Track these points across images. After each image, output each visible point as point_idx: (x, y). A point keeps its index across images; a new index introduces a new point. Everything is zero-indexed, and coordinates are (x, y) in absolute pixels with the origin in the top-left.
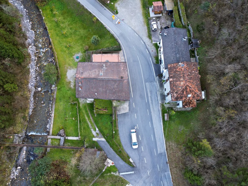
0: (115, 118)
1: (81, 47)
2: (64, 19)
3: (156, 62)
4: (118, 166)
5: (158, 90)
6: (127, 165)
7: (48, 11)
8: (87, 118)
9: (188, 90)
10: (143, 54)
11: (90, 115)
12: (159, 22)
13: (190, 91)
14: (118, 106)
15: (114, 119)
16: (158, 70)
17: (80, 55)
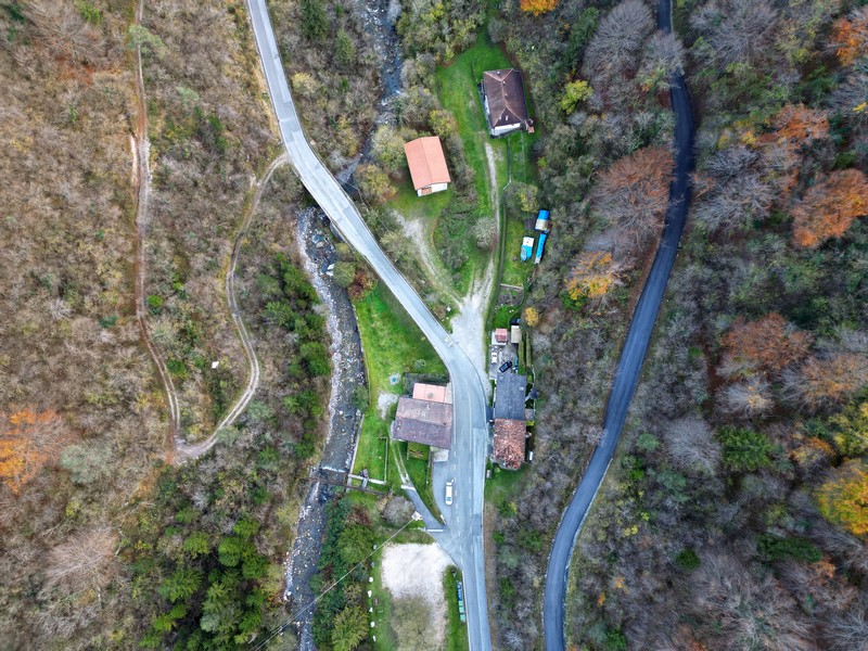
1: (400, 366)
2: (384, 325)
3: (490, 404)
5: (486, 439)
8: (396, 460)
9: (510, 450)
11: (401, 456)
12: (501, 353)
13: (513, 451)
14: (436, 452)
15: (429, 466)
16: (490, 416)
17: (398, 376)
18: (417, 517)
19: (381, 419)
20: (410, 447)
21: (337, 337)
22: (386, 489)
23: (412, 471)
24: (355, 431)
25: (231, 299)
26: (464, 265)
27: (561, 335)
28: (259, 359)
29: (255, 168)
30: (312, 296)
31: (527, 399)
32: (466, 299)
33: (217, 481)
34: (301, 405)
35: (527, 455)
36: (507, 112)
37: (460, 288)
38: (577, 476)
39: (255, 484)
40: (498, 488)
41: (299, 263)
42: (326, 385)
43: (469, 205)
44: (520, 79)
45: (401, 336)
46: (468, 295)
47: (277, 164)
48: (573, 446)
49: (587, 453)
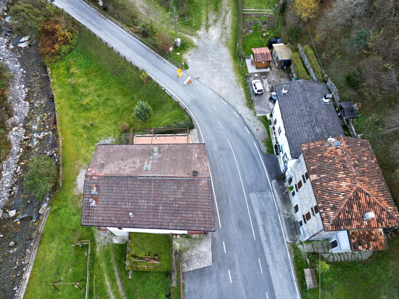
0: (178, 282)
1: (114, 127)
3: (268, 151)
5: (279, 211)
9: (363, 201)
11: (116, 274)
13: (369, 203)
15: (174, 284)
20: (132, 251)
32: (201, 32)
37: (190, 23)
45: (115, 89)
46: (203, 28)
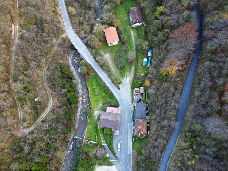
1: (102, 101)
2: (97, 87)
3: (133, 114)
4: (111, 157)
5: (132, 127)
6: (114, 157)
7: (90, 83)
8: (100, 134)
10: (128, 109)
11: (102, 133)
12: (137, 96)
13: (142, 131)
14: (115, 131)
15: (112, 137)
16: (133, 118)
17: (101, 105)
18: (108, 155)
19: (95, 119)
20: (105, 130)
21: (81, 91)
22: (97, 145)
23: (106, 138)
24: (86, 124)
25: (44, 78)
26: (124, 67)
27: (158, 89)
28: (52, 98)
29: (55, 36)
30: (73, 78)
31: (147, 112)
32: (125, 79)
33: (34, 142)
34: (67, 114)
35: (147, 132)
36: (137, 19)
37: (123, 75)
38: (167, 140)
39: (48, 143)
40: (137, 144)
41: (69, 67)
42: (76, 108)
43: (125, 49)
44: (141, 10)
45: (103, 91)
46: (125, 77)
47: (63, 36)
48: (165, 129)
49: (170, 131)
